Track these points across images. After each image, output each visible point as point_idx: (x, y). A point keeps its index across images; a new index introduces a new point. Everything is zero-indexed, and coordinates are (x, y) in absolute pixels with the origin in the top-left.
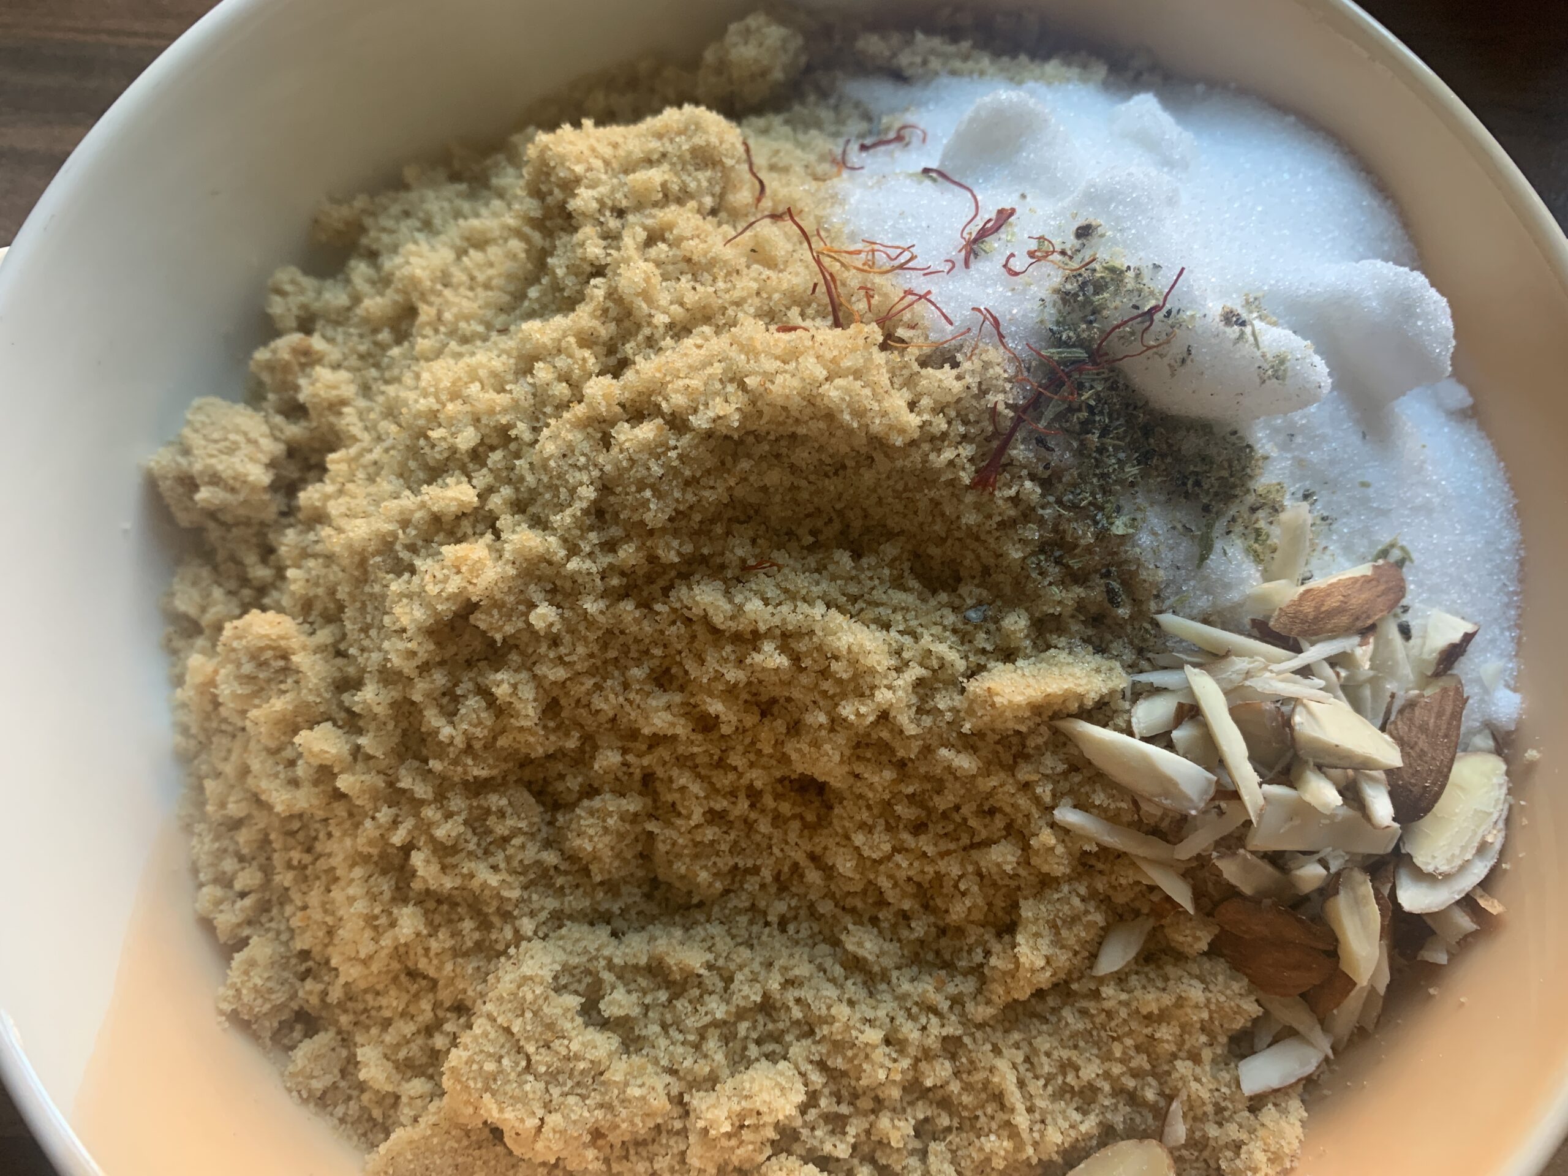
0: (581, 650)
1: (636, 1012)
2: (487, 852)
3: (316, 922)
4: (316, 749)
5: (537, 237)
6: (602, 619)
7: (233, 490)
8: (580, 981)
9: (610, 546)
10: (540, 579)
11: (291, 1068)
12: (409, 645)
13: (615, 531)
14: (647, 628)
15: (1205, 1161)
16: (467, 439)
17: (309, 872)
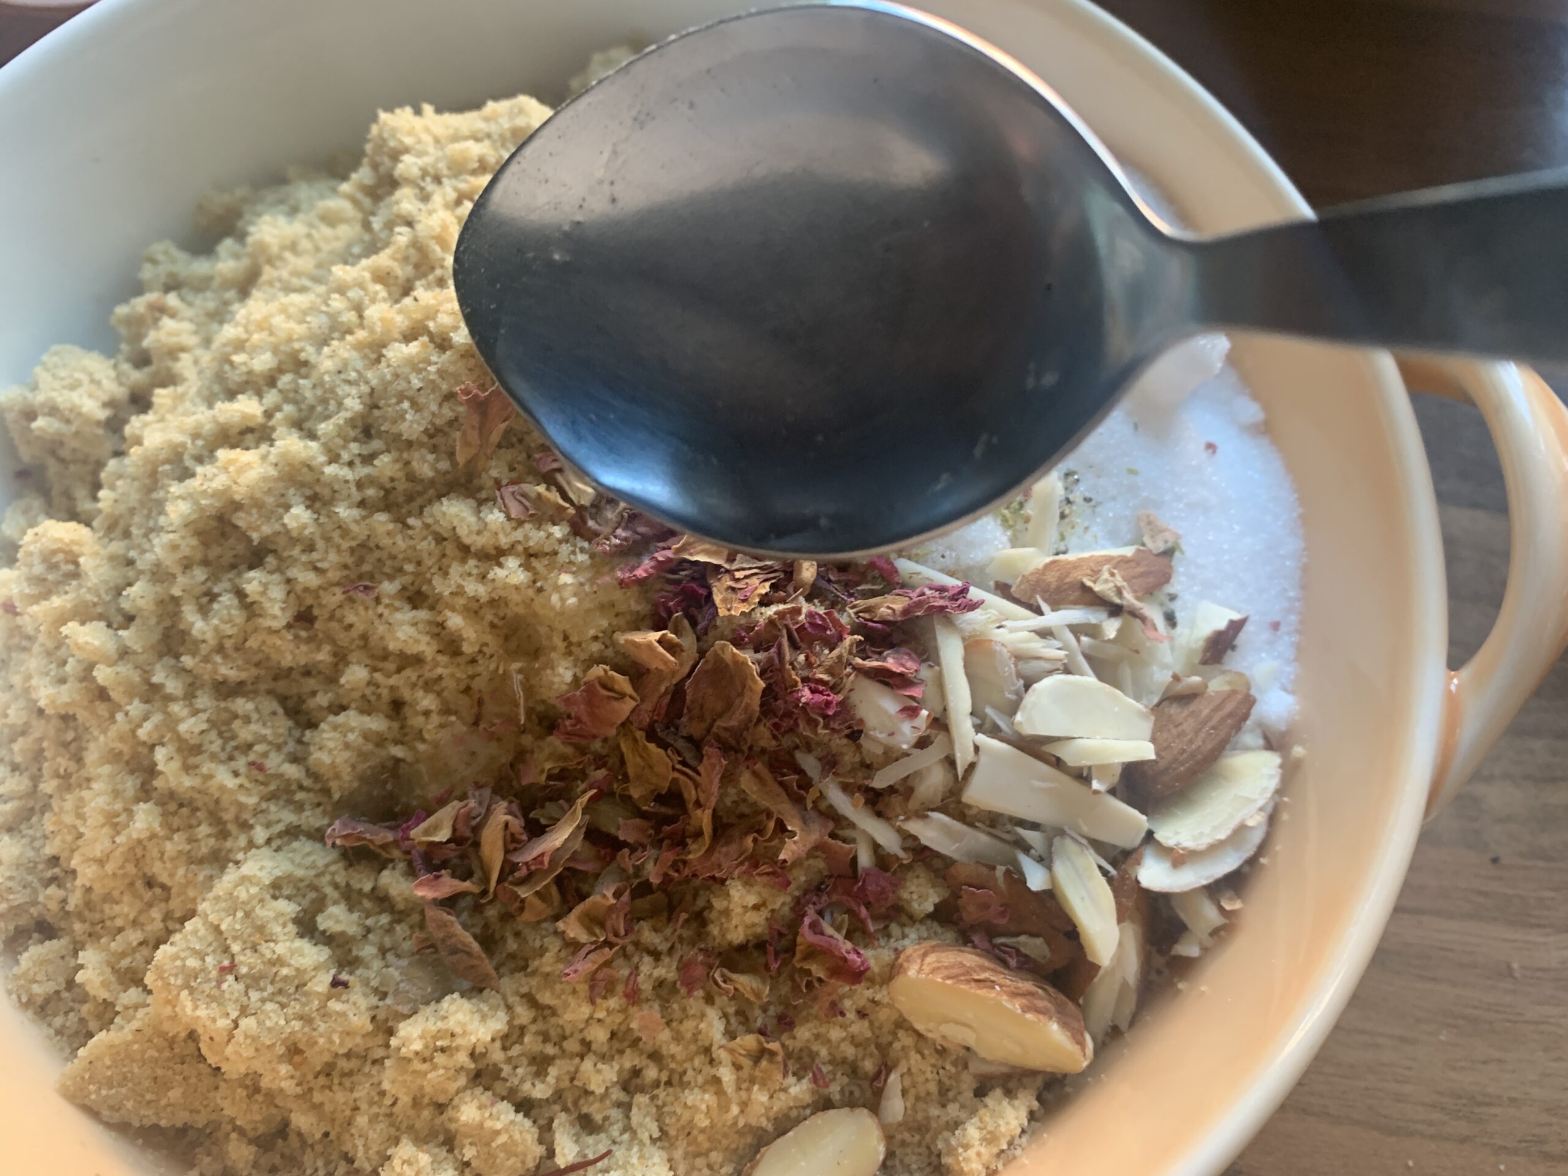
0: (333, 557)
1: (353, 930)
2: (231, 758)
3: (67, 826)
4: (81, 640)
5: (367, 202)
6: (354, 528)
7: (68, 421)
8: (304, 896)
9: (368, 459)
10: (302, 485)
11: (16, 970)
12: (171, 536)
13: (376, 444)
14: (401, 543)
16: (263, 362)
17: (73, 780)
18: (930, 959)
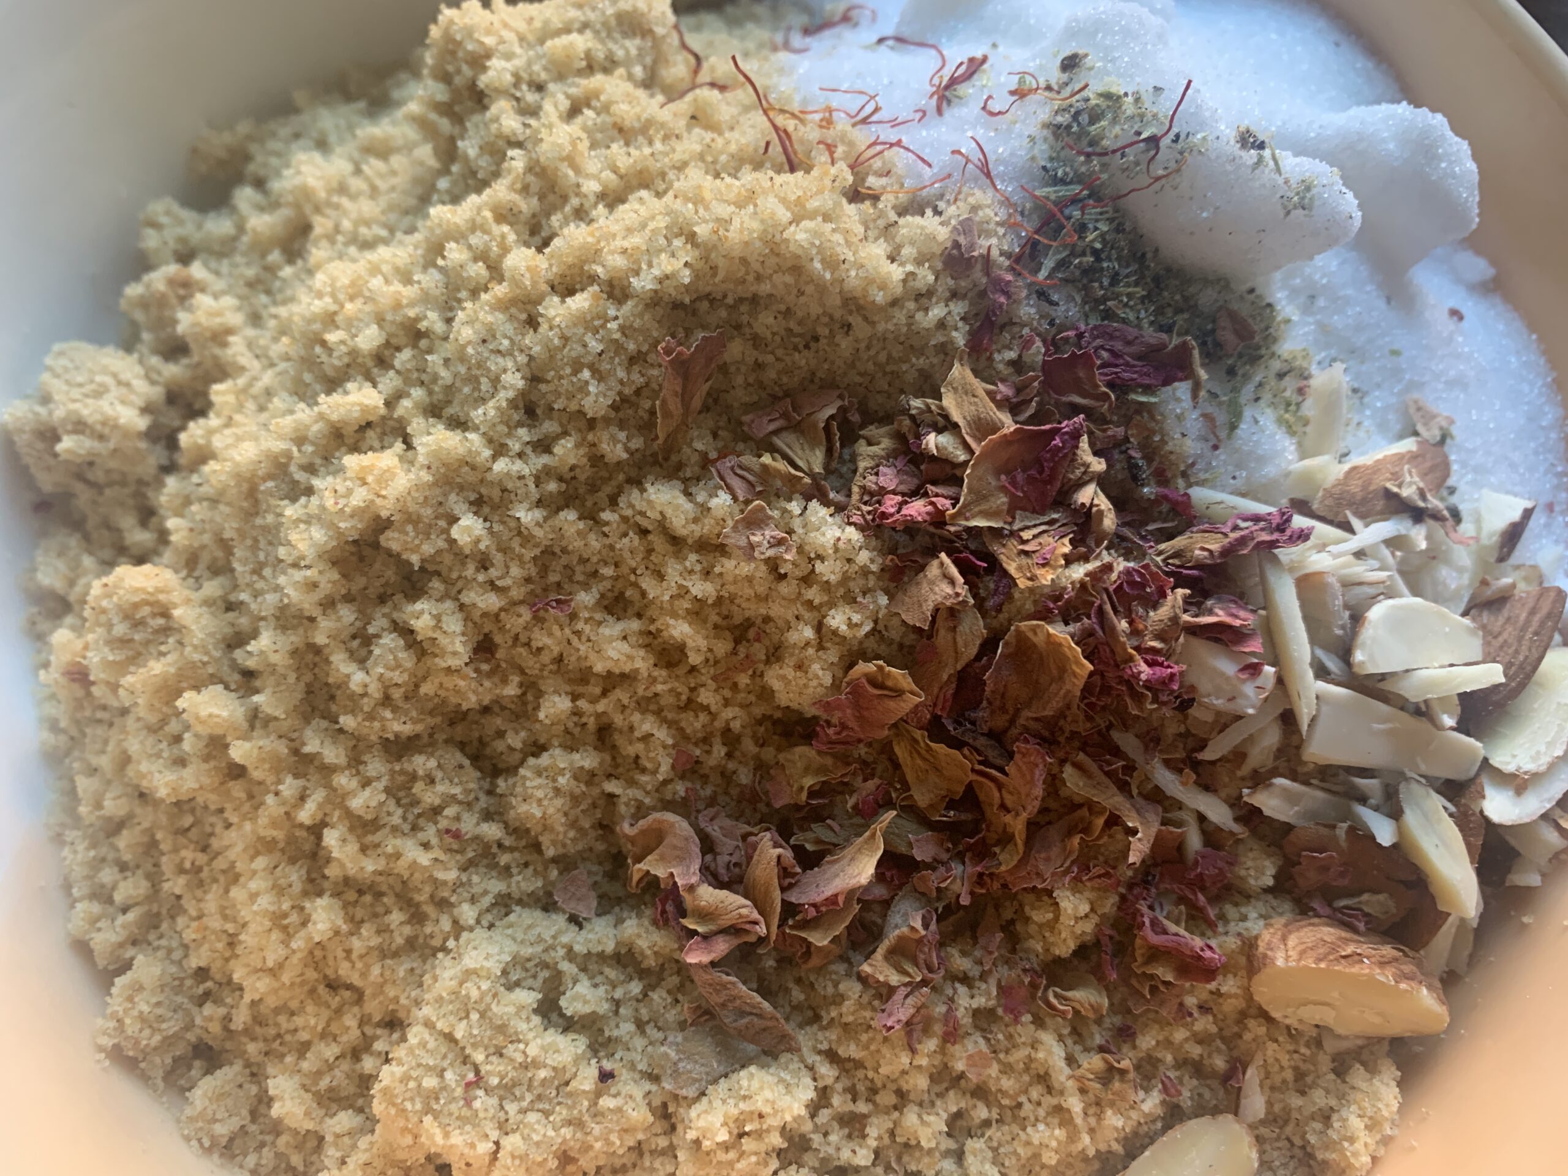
0: (515, 571)
1: (604, 1008)
2: (415, 828)
3: (214, 932)
4: (204, 713)
5: (445, 125)
6: (539, 533)
7: (101, 437)
8: (535, 977)
9: (544, 446)
10: (461, 488)
11: (189, 1111)
12: (309, 573)
13: (549, 427)
14: (595, 542)
15: (1288, 1139)
16: (369, 338)
17: (204, 874)
18: (1292, 941)
